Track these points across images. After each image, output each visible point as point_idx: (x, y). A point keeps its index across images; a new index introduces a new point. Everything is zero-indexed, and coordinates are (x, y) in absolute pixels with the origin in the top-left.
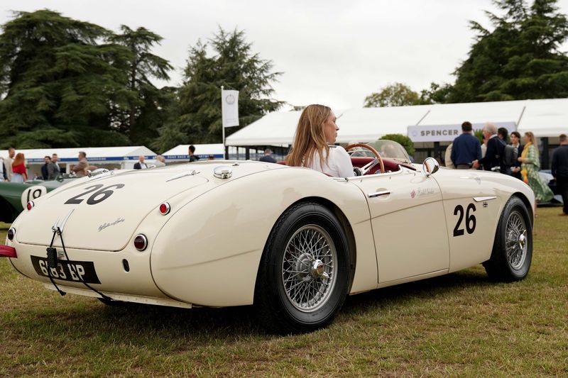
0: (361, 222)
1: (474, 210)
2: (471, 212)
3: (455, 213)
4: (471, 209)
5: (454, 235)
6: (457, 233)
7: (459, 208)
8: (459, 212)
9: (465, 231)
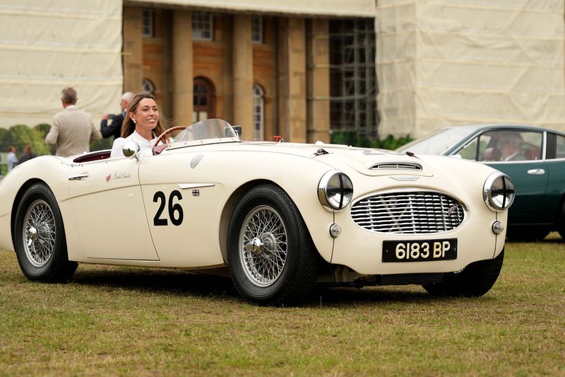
0: (65, 200)
1: (180, 198)
2: (176, 200)
3: (155, 200)
4: (175, 198)
5: (155, 224)
6: (159, 222)
7: (159, 195)
8: (159, 199)
9: (169, 221)
